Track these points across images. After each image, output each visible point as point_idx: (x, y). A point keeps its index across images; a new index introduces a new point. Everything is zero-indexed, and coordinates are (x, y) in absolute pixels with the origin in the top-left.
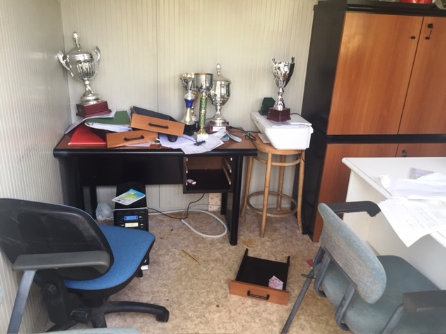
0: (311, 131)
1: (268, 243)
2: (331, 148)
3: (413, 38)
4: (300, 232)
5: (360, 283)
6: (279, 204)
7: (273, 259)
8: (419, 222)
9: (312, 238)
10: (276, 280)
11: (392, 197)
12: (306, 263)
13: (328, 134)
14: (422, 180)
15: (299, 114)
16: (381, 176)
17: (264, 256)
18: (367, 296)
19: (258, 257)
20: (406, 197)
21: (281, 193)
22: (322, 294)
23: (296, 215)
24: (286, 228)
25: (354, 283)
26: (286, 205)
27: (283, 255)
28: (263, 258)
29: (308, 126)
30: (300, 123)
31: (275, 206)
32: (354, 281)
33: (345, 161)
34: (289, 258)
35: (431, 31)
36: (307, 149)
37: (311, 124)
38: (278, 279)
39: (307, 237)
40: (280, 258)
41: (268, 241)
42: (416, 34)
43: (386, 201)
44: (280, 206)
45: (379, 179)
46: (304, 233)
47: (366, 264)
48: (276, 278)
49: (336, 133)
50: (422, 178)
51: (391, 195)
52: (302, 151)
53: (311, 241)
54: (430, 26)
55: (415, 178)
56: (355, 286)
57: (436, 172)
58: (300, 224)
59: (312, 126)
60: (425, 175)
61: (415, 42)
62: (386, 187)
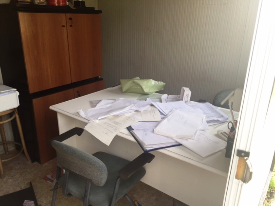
0: (18, 93)
1: (10, 180)
2: (36, 102)
3: (64, 26)
4: (30, 162)
5: (93, 178)
6: (6, 150)
7: (18, 189)
8: (109, 130)
9: (40, 163)
10: (28, 202)
11: (90, 121)
12: (43, 180)
13: (31, 93)
14: (99, 106)
15: (2, 84)
16: (78, 111)
17: (11, 191)
18: (99, 183)
19: (6, 194)
20: (97, 119)
21: (6, 141)
22: (70, 195)
23: (23, 153)
24: (18, 164)
25: (89, 179)
26: (11, 148)
27: (25, 183)
28: (11, 192)
29: (15, 91)
30: (7, 91)
31: (4, 152)
32: (89, 178)
33: (52, 108)
34: (31, 183)
35: (72, 22)
36: (19, 106)
37: (15, 89)
38: (29, 201)
39: (36, 163)
40: (23, 186)
41: (9, 179)
42: (64, 24)
43: (88, 125)
44: (8, 151)
45: (78, 113)
46: (33, 162)
47: (94, 166)
48: (27, 201)
49: (36, 91)
50: (98, 105)
51: (89, 121)
52: (15, 109)
53: (39, 164)
54: (71, 19)
55: (95, 107)
56: (91, 181)
57: (103, 100)
58: (28, 157)
59: (17, 90)
60: (98, 103)
61: (65, 29)
62: (84, 116)
